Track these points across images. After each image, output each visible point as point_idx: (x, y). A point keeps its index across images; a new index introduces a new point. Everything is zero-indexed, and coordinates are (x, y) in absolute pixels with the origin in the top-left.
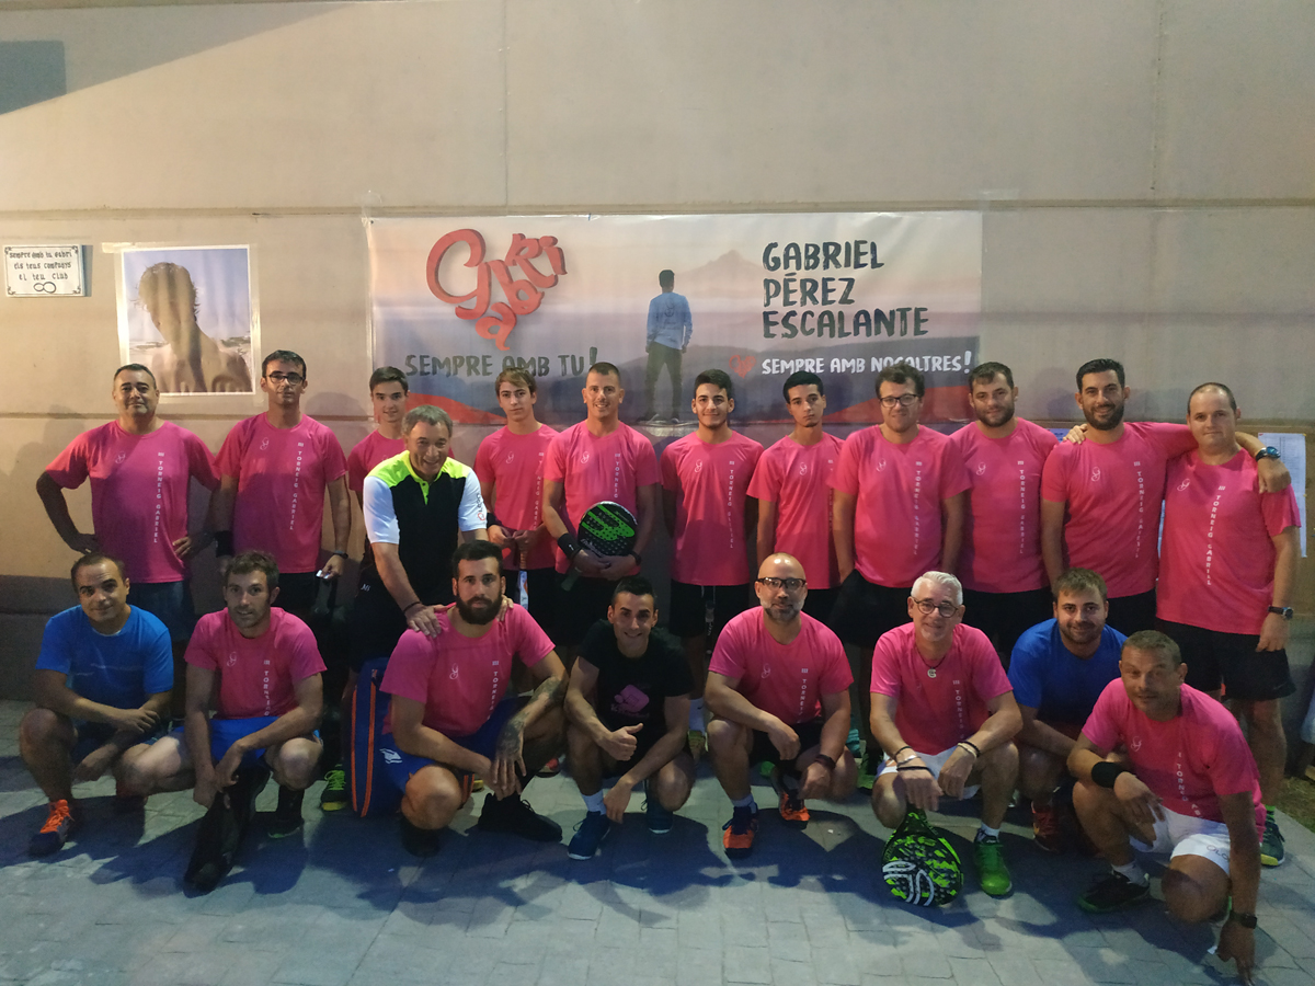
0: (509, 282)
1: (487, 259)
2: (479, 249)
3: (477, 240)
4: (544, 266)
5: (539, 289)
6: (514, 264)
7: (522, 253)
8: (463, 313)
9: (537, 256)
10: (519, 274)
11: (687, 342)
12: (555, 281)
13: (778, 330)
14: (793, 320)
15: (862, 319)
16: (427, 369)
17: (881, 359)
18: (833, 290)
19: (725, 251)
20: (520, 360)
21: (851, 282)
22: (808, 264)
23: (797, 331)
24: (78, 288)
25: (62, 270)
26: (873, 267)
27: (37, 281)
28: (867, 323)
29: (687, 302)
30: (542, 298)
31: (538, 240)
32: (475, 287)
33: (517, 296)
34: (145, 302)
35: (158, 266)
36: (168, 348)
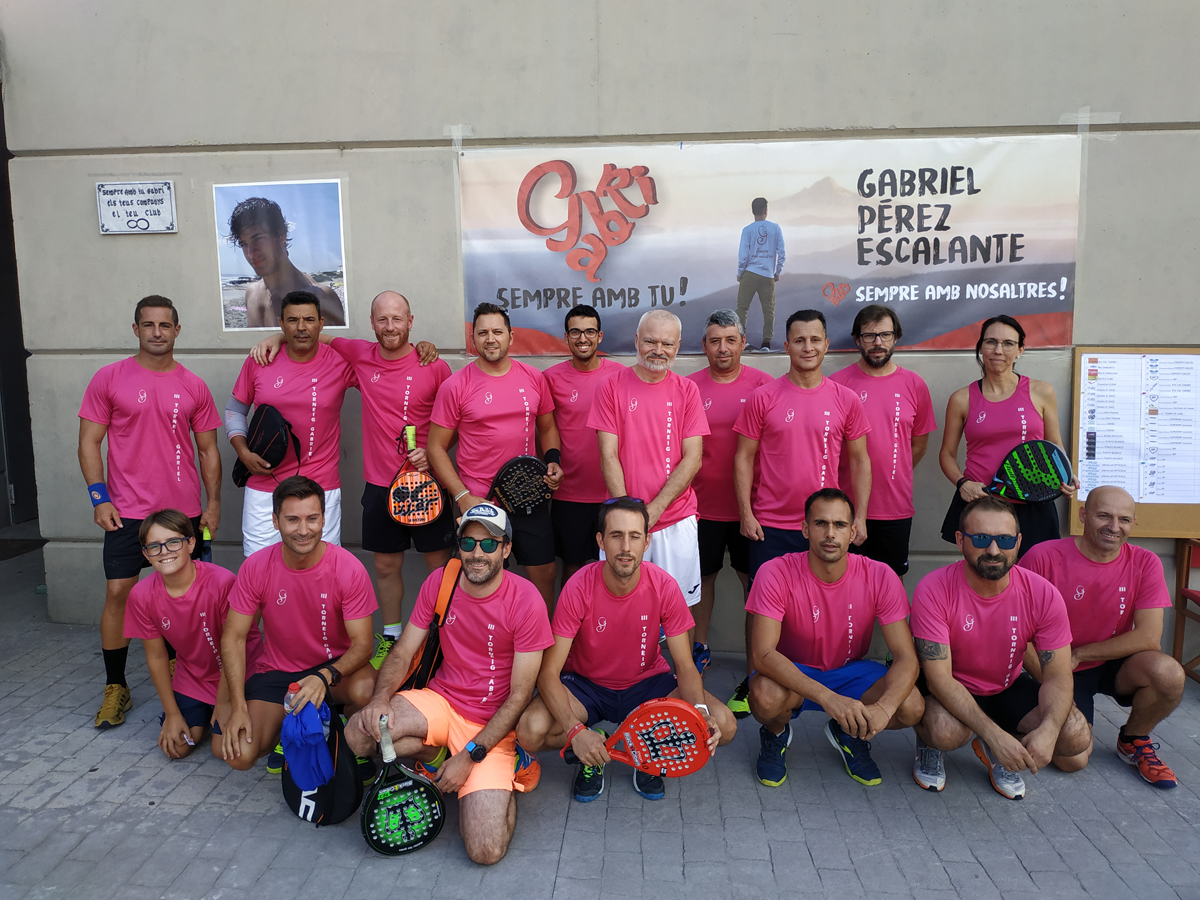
0: (598, 213)
2: (569, 180)
3: (568, 171)
4: (635, 196)
5: (630, 220)
6: (605, 195)
7: (613, 184)
8: (552, 245)
9: (628, 185)
10: (609, 205)
11: (779, 271)
12: (646, 211)
13: (873, 257)
14: (887, 247)
15: (958, 246)
16: (518, 302)
17: (976, 286)
18: (929, 217)
19: (819, 178)
20: (611, 292)
21: (947, 208)
22: (904, 190)
23: (892, 258)
24: (172, 225)
25: (155, 207)
26: (970, 193)
27: (130, 218)
28: (963, 250)
29: (779, 229)
30: (632, 228)
31: (629, 170)
32: (565, 218)
33: (608, 227)
34: (237, 237)
35: (249, 201)
36: (261, 283)
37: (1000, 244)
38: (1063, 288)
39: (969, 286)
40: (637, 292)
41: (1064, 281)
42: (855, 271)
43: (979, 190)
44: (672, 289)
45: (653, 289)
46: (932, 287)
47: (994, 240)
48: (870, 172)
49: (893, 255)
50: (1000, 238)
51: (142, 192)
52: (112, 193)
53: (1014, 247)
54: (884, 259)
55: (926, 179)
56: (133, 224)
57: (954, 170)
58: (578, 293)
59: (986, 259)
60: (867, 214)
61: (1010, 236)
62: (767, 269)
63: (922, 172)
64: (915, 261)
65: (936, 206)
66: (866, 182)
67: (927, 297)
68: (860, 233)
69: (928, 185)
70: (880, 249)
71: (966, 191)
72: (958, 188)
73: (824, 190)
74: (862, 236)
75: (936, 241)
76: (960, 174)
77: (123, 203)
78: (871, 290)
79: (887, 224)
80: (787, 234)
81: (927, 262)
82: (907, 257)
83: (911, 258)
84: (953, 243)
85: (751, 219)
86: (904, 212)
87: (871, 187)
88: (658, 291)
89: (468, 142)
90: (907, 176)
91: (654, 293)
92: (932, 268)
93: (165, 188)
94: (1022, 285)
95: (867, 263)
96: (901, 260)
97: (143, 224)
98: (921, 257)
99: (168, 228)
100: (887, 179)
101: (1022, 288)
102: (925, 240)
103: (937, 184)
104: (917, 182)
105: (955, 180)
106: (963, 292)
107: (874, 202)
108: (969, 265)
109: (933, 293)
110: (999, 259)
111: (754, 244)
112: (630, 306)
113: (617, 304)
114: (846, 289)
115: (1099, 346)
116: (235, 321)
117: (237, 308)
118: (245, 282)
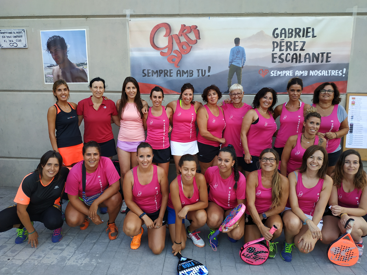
0: (179, 43)
1: (172, 34)
2: (169, 30)
3: (168, 27)
4: (192, 36)
5: (190, 45)
6: (181, 36)
7: (184, 32)
8: (162, 53)
9: (190, 33)
10: (183, 39)
11: (244, 64)
12: (196, 42)
13: (277, 60)
14: (283, 57)
15: (307, 56)
16: (150, 74)
17: (313, 71)
18: (298, 46)
19: (259, 31)
20: (183, 71)
21: (304, 43)
22: (289, 36)
23: (284, 61)
24: (25, 45)
25: (19, 39)
26: (313, 37)
27: (11, 43)
28: (309, 58)
29: (244, 49)
30: (191, 48)
31: (190, 27)
32: (167, 44)
33: (182, 47)
34: (49, 50)
35: (53, 37)
36: (58, 67)
37: (322, 56)
38: (344, 72)
39: (311, 71)
40: (193, 71)
41: (345, 70)
42: (271, 65)
43: (316, 36)
44: (205, 71)
45: (198, 70)
46: (298, 71)
47: (321, 55)
48: (277, 29)
49: (284, 59)
50: (323, 54)
51: (14, 33)
52: (4, 33)
53: (327, 57)
54: (281, 61)
55: (297, 32)
56: (11, 45)
57: (307, 28)
58: (172, 71)
59: (317, 61)
60: (275, 44)
61: (326, 53)
62: (239, 64)
63: (296, 29)
64: (292, 62)
65: (300, 42)
66: (276, 33)
67: (296, 75)
68: (273, 51)
69: (298, 34)
70: (280, 57)
71: (311, 36)
72: (308, 35)
73: (260, 35)
74: (274, 52)
75: (300, 54)
76: (310, 30)
77: (8, 37)
78: (276, 72)
79: (283, 48)
80: (247, 51)
81: (296, 62)
82: (289, 60)
83: (291, 61)
84: (306, 55)
85: (234, 45)
86: (289, 44)
87: (277, 34)
88: (200, 71)
89: (132, 16)
90: (290, 31)
91: (198, 72)
92: (298, 64)
93: (23, 32)
94: (330, 71)
95: (275, 62)
96: (287, 61)
97: (15, 45)
98: (294, 60)
99: (24, 46)
100: (283, 32)
101: (330, 72)
102: (296, 54)
103: (301, 34)
104: (294, 33)
105: (307, 32)
106: (309, 73)
107: (278, 40)
108: (311, 63)
109: (298, 73)
110: (322, 62)
111: (235, 55)
112: (190, 76)
113: (185, 75)
114: (267, 72)
115: (356, 93)
116: (49, 80)
117: (50, 76)
118: (52, 66)
